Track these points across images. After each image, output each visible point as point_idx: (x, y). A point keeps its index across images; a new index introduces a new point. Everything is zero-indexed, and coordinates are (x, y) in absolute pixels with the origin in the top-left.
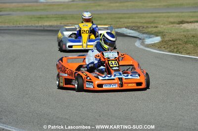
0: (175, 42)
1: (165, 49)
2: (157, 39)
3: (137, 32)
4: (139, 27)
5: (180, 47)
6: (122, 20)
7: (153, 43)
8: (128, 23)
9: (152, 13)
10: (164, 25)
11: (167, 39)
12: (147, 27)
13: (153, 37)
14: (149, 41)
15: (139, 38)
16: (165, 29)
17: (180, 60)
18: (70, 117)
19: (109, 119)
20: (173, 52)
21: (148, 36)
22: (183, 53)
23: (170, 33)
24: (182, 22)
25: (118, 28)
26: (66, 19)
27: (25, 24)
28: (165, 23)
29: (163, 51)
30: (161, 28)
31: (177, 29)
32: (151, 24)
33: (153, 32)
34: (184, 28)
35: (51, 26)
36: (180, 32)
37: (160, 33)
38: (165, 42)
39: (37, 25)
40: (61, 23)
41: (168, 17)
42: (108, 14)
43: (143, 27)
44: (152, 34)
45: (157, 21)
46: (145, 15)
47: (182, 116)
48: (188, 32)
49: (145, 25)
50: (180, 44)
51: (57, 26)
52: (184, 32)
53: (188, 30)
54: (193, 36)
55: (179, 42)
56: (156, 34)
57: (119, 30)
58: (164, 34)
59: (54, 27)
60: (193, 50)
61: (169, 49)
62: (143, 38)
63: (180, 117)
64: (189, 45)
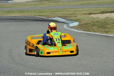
0: (87, 25)
2: (76, 24)
3: (65, 20)
4: (66, 17)
5: (90, 28)
6: (56, 13)
7: (74, 26)
8: (59, 14)
9: (73, 8)
10: (81, 16)
11: (82, 23)
12: (71, 17)
13: (74, 22)
14: (72, 25)
15: (66, 23)
16: (81, 18)
17: (90, 35)
18: (27, 69)
20: (85, 31)
21: (72, 22)
22: (91, 32)
23: (84, 20)
24: (90, 14)
25: (54, 17)
26: (24, 12)
28: (81, 14)
29: (80, 30)
30: (79, 17)
31: (87, 18)
32: (73, 15)
33: (74, 19)
34: (92, 17)
35: (15, 17)
38: (81, 25)
39: (7, 16)
40: (21, 15)
41: (83, 11)
42: (48, 9)
44: (74, 21)
45: (76, 13)
46: (69, 9)
48: (94, 19)
49: (70, 15)
50: (90, 26)
51: (19, 17)
52: (91, 19)
53: (94, 18)
54: (97, 22)
55: (89, 25)
56: (76, 21)
57: (54, 19)
58: (80, 21)
59: (17, 17)
60: (97, 30)
61: (83, 29)
62: (68, 23)
63: (90, 69)
64: (95, 27)
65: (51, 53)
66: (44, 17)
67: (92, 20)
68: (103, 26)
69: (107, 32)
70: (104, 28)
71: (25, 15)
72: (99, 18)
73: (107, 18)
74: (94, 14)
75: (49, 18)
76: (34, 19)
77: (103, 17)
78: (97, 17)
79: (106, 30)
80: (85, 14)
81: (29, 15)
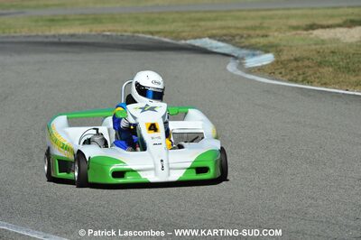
0: (300, 64)
1: (282, 76)
2: (267, 59)
3: (231, 46)
4: (234, 36)
5: (310, 72)
6: (202, 23)
7: (260, 64)
8: (213, 29)
10: (281, 33)
11: (284, 57)
12: (249, 36)
13: (260, 54)
14: (252, 62)
15: (233, 56)
16: (281, 40)
17: (310, 96)
18: (108, 203)
19: (180, 205)
20: (296, 82)
21: (251, 52)
22: (315, 83)
23: (291, 47)
24: (312, 27)
25: (195, 38)
26: (101, 22)
27: (25, 32)
28: (281, 28)
29: (282, 81)
30: (275, 37)
31: (303, 40)
32: (255, 30)
33: (259, 45)
34: (316, 36)
35: (72, 36)
36: (309, 45)
37: (272, 47)
38: (281, 63)
39: (47, 33)
40: (91, 31)
41: (288, 17)
42: (177, 12)
43: (242, 37)
44: (258, 49)
45: (265, 25)
46: (245, 13)
47: (313, 198)
48: (324, 44)
50: (309, 67)
51: (84, 36)
52: (315, 44)
53: (323, 41)
54: (333, 52)
55: (306, 63)
56: (266, 49)
57: (198, 43)
58: (279, 49)
59: (79, 38)
60: (333, 78)
61: (288, 77)
62: (241, 56)
63: (310, 201)
64: (326, 69)
66: (165, 37)
67: (318, 47)
68: (351, 65)
70: (354, 71)
71: (104, 31)
72: (338, 39)
74: (323, 27)
75: (181, 39)
76: (134, 43)
77: (353, 37)
78: (334, 39)
80: (296, 28)
81: (118, 31)
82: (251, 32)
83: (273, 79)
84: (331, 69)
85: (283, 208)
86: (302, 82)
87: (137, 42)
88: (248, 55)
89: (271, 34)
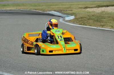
0: (82, 19)
1: (77, 23)
2: (72, 18)
3: (61, 14)
4: (62, 11)
5: (86, 22)
6: (51, 6)
7: (70, 19)
8: (55, 8)
9: (69, 2)
11: (77, 17)
12: (66, 10)
13: (70, 16)
14: (67, 19)
15: (61, 17)
16: (76, 12)
17: (85, 29)
19: (45, 63)
20: (81, 25)
21: (67, 15)
22: (87, 25)
23: (80, 14)
24: (86, 8)
25: (50, 11)
26: (19, 6)
28: (76, 8)
29: (76, 24)
30: (75, 11)
31: (83, 12)
32: (68, 8)
33: (70, 13)
34: (88, 11)
35: (10, 10)
36: (85, 13)
37: (74, 14)
38: (77, 19)
40: (16, 9)
41: (78, 5)
42: (44, 3)
43: (64, 11)
44: (69, 14)
45: (71, 7)
46: (65, 3)
47: (87, 61)
48: (90, 13)
49: (65, 9)
50: (85, 20)
51: (14, 10)
52: (87, 13)
54: (93, 16)
55: (84, 19)
56: (72, 14)
58: (76, 14)
59: (13, 11)
60: (93, 23)
61: (79, 23)
62: (64, 17)
63: (86, 62)
64: (91, 21)
65: (53, 51)
66: (40, 11)
67: (88, 14)
68: (98, 20)
69: (103, 26)
70: (100, 21)
71: (20, 9)
72: (95, 12)
73: (103, 12)
74: (90, 8)
75: (45, 11)
76: (30, 12)
77: (99, 11)
78: (93, 11)
79: (102, 24)
80: (81, 8)
81: (25, 9)
82: (67, 9)
83: (74, 24)
84: (92, 21)
85: (78, 64)
86: (83, 25)
87: (31, 12)
88: (66, 16)
89: (73, 10)
